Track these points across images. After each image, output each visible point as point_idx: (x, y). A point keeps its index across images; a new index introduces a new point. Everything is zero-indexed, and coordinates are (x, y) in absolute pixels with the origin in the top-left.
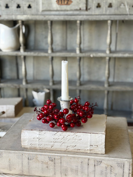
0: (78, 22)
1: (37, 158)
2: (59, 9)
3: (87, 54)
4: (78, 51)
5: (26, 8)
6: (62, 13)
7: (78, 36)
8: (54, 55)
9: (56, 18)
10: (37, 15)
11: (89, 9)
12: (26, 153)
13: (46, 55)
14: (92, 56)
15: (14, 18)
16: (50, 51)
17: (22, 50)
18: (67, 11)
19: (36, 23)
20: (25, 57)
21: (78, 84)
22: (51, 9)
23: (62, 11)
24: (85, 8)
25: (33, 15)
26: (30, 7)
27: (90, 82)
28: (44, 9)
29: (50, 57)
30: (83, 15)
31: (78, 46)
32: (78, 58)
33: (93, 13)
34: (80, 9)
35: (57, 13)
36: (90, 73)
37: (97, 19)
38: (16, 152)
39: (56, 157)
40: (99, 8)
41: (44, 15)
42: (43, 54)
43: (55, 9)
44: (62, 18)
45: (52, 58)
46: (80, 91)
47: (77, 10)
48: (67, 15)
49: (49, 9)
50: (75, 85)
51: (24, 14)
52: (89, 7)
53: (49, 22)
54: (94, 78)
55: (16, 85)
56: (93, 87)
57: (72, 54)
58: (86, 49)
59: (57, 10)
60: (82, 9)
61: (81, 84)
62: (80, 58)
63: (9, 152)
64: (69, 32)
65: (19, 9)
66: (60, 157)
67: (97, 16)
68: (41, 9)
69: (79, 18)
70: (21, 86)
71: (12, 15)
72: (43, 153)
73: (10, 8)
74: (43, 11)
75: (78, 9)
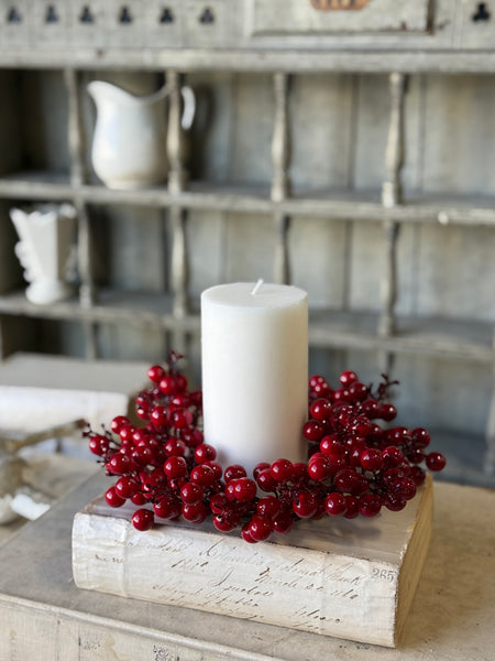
0: (395, 79)
1: (110, 645)
2: (318, 26)
3: (424, 212)
4: (388, 198)
5: (192, 22)
6: (329, 42)
7: (393, 136)
8: (293, 208)
9: (304, 63)
10: (231, 49)
11: (442, 27)
12: (73, 618)
13: (262, 206)
14: (443, 218)
15: (147, 59)
16: (277, 194)
17: (175, 185)
18: (351, 33)
19: (240, 80)
20: (185, 214)
21: (383, 329)
22: (289, 26)
23: (329, 33)
24: (422, 24)
25: (217, 49)
26: (207, 18)
27: (439, 322)
28: (262, 26)
29: (278, 219)
30: (415, 51)
31: (391, 175)
32: (388, 226)
33: (457, 45)
34: (404, 27)
35: (311, 42)
36: (440, 286)
37: (474, 69)
38: (40, 606)
39: (185, 654)
40: (481, 24)
41: (261, 51)
42: (249, 204)
43: (304, 26)
44: (327, 62)
45: (287, 222)
46: (391, 358)
47: (389, 31)
48: (351, 50)
49: (278, 26)
50: (373, 333)
51: (186, 44)
52: (439, 19)
53: (280, 81)
54: (458, 306)
55: (148, 316)
56: (445, 344)
57: (363, 210)
58: (430, 187)
59: (311, 33)
60: (410, 25)
61: (395, 331)
62: (397, 228)
63: (13, 604)
64: (364, 118)
65: (167, 27)
66: (198, 656)
67: (475, 57)
68: (248, 27)
69: (397, 64)
70: (168, 322)
71: (143, 49)
72: (137, 629)
73: (138, 23)
74: (257, 34)
75: (396, 24)
